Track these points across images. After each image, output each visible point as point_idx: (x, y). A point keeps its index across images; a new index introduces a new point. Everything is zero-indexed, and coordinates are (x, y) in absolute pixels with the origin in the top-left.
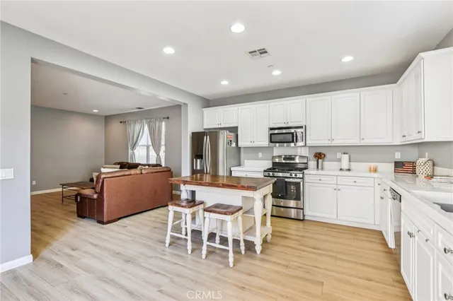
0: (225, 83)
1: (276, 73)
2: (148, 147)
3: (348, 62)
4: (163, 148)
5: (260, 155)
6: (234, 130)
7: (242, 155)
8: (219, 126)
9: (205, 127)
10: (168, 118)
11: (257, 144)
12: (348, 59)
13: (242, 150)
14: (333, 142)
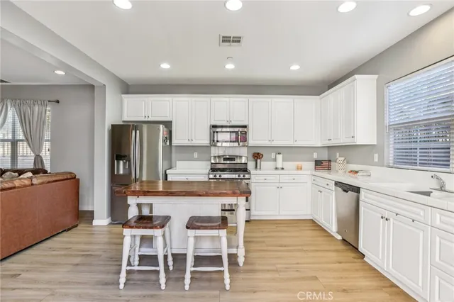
0: (165, 66)
1: (230, 66)
2: (14, 143)
3: (295, 70)
4: (47, 145)
5: (196, 155)
6: (168, 124)
7: (174, 155)
8: (146, 119)
9: (126, 118)
10: (58, 102)
11: (196, 142)
12: (295, 67)
13: (173, 149)
14: (273, 143)
